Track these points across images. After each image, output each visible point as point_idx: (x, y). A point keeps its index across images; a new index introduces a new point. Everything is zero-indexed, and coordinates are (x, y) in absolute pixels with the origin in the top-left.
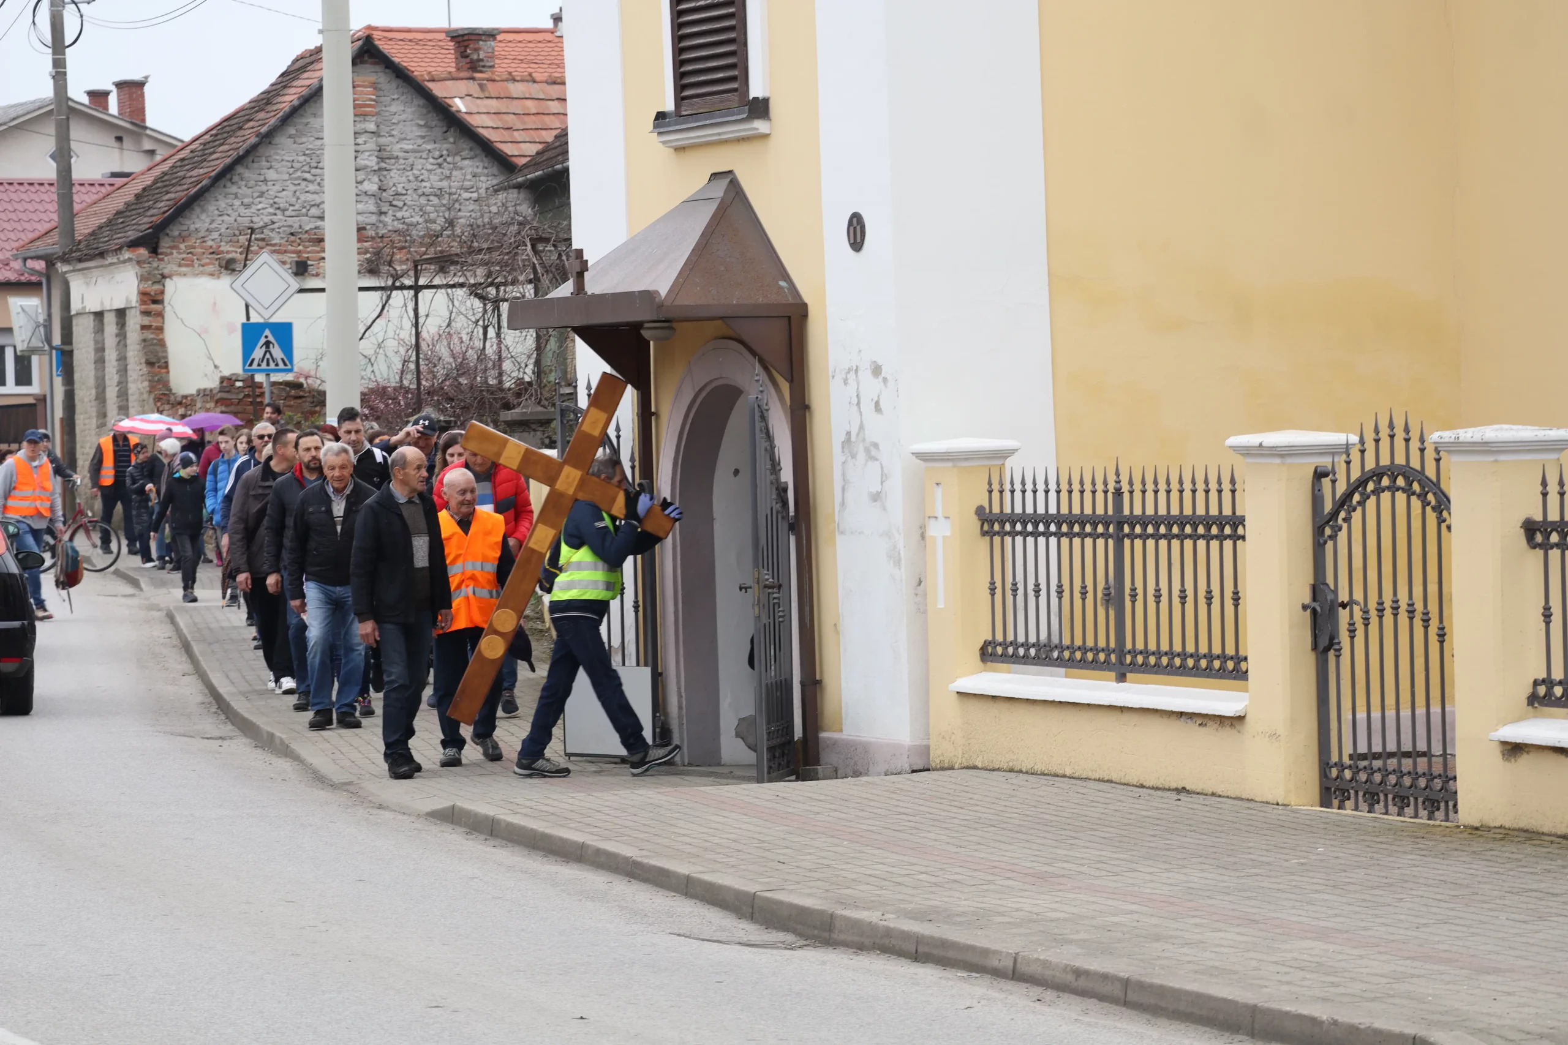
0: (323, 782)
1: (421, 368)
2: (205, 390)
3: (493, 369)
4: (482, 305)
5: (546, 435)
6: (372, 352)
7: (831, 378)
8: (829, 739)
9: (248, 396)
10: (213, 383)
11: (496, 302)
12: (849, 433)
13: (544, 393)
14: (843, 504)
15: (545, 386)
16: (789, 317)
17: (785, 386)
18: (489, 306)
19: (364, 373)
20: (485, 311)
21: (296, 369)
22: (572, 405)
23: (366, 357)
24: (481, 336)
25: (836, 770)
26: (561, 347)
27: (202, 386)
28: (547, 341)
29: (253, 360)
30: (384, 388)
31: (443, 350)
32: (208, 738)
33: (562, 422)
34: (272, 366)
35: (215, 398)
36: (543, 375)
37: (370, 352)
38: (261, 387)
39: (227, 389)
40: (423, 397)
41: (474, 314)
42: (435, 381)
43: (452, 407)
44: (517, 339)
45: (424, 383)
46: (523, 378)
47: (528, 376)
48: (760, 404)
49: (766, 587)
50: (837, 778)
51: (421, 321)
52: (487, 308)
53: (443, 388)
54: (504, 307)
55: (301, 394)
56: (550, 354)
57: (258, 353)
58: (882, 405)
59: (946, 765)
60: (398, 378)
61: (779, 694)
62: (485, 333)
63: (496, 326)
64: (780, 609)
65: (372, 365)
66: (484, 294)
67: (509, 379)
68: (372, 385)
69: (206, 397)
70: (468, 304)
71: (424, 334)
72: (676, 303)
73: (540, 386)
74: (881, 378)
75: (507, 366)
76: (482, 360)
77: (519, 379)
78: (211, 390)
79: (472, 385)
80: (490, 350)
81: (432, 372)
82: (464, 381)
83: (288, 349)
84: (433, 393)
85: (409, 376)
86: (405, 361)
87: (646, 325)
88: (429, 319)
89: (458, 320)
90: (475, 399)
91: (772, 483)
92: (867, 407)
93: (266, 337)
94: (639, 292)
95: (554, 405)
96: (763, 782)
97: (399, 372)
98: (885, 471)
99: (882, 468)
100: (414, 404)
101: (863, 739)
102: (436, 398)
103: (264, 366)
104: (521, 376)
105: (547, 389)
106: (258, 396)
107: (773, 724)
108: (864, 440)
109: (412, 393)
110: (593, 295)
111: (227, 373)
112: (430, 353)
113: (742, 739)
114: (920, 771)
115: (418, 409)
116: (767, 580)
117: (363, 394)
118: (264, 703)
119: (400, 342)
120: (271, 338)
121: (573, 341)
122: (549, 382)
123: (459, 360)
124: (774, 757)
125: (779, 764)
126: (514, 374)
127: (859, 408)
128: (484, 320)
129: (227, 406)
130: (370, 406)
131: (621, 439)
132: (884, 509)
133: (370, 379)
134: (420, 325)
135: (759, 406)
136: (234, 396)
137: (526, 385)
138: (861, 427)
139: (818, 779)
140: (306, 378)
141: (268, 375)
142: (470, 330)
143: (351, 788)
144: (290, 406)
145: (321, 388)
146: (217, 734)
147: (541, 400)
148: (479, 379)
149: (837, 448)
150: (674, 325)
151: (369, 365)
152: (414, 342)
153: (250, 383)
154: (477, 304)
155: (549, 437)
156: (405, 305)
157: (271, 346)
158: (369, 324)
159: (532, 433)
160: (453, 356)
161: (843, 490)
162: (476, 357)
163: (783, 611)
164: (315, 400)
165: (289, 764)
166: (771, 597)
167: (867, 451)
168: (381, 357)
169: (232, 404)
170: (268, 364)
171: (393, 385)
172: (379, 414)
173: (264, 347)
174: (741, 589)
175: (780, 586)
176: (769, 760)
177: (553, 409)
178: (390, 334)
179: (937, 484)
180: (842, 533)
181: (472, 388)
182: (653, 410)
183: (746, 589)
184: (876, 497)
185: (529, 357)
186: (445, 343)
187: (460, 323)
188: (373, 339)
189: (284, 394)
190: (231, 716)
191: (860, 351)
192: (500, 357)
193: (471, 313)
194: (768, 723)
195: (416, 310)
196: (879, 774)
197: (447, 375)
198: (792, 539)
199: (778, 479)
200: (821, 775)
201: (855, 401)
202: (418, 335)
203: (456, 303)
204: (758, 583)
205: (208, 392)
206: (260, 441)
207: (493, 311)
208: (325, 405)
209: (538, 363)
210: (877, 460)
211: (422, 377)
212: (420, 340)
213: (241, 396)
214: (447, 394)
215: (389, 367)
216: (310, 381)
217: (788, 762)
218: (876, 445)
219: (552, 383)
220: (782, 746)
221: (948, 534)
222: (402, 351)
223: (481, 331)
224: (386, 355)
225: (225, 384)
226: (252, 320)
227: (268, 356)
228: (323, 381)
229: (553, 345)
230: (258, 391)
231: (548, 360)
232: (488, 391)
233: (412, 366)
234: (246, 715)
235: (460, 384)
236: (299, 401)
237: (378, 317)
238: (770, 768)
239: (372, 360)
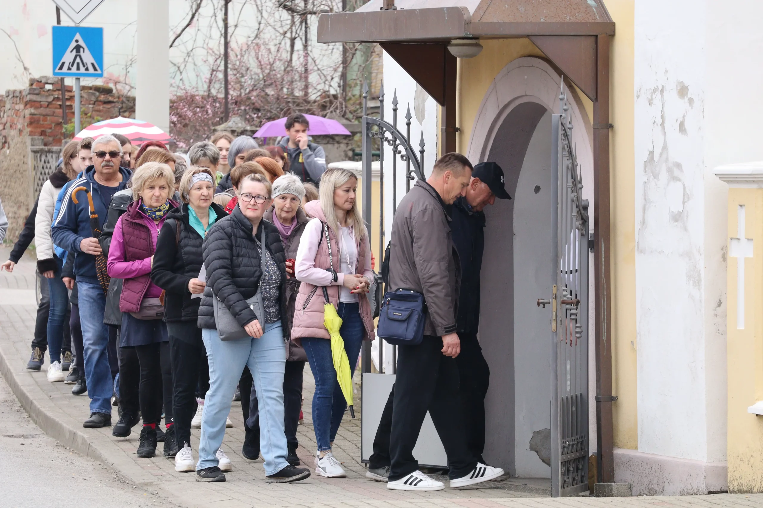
0: (123, 482)
1: (229, 78)
2: (14, 91)
3: (300, 80)
4: (290, 17)
5: (350, 147)
6: (181, 60)
7: (635, 98)
8: (623, 455)
9: (58, 99)
10: (23, 85)
11: (304, 15)
12: (651, 153)
13: (349, 106)
14: (643, 222)
15: (350, 99)
16: (596, 36)
17: (589, 105)
18: (297, 19)
19: (172, 81)
20: (293, 23)
21: (105, 74)
22: (377, 118)
23: (175, 65)
24: (289, 48)
25: (631, 488)
26: (367, 61)
27: (12, 88)
28: (354, 54)
29: (63, 64)
30: (193, 97)
31: (251, 61)
32: (9, 436)
33: (368, 135)
34: (82, 70)
35: (25, 100)
36: (348, 89)
37: (179, 60)
38: (70, 91)
39: (37, 92)
40: (230, 106)
41: (282, 26)
42: (242, 91)
43: (258, 117)
44: (323, 52)
45: (231, 92)
46: (328, 91)
47: (334, 89)
48: (564, 122)
49: (563, 302)
50: (631, 495)
51: (230, 31)
52: (295, 20)
53: (249, 99)
54: (313, 21)
55: (111, 99)
56: (356, 68)
57: (68, 57)
58: (687, 125)
59: (744, 488)
60: (206, 86)
61: (574, 409)
62: (292, 45)
63: (304, 39)
64: (578, 325)
65: (181, 73)
66: (293, 7)
67: (315, 91)
68: (180, 93)
69: (15, 99)
70: (277, 15)
71: (233, 44)
72: (484, 20)
73: (345, 99)
74: (686, 99)
75: (313, 78)
76: (288, 72)
77: (325, 92)
78: (21, 92)
79: (279, 95)
80: (297, 62)
81: (240, 82)
82: (270, 92)
83: (98, 53)
84: (240, 103)
85: (217, 86)
86: (213, 71)
87: (454, 42)
88: (238, 29)
89: (266, 31)
90: (282, 110)
91: (573, 201)
92: (672, 126)
93: (77, 41)
94: (448, 8)
95: (358, 118)
96: (557, 496)
97: (208, 81)
98: (688, 191)
99: (684, 188)
100: (222, 113)
101: (659, 458)
102: (243, 108)
103: (74, 69)
104: (327, 88)
105: (351, 102)
106: (68, 99)
107: (568, 439)
108: (667, 160)
109: (220, 103)
110: (402, 11)
111: (37, 75)
112: (238, 63)
113: (537, 452)
114: (717, 492)
115: (225, 118)
116: (565, 296)
117: (172, 102)
118: (66, 402)
119: (210, 51)
120: (81, 43)
121: (380, 56)
122: (354, 96)
123: (267, 71)
124: (568, 471)
125: (574, 479)
126: (319, 87)
127: (664, 128)
128: (292, 32)
129: (36, 108)
130: (178, 114)
131: (425, 154)
132: (686, 229)
133: (178, 87)
134: (229, 35)
135: (562, 124)
136: (43, 99)
137: (332, 98)
138: (665, 148)
139: (611, 495)
140: (116, 83)
141: (78, 79)
142: (278, 42)
143: (152, 489)
144: (99, 111)
145: (130, 94)
146: (19, 431)
147: (345, 113)
148: (285, 90)
149: (639, 168)
150: (481, 42)
151: (178, 73)
152: (222, 51)
153: (61, 87)
154: (285, 15)
155: (353, 150)
156: (215, 15)
157: (82, 50)
158: (179, 32)
159: (336, 145)
160: (261, 66)
161: (644, 209)
162: (283, 68)
163: (580, 327)
164: (124, 105)
165: (91, 463)
166: (569, 312)
167: (670, 171)
168: (190, 66)
169: (41, 106)
170: (78, 69)
171: (201, 93)
172: (187, 122)
173: (75, 51)
174: (539, 304)
175: (578, 303)
176: (563, 474)
177: (356, 122)
178: (200, 42)
179: (741, 206)
180: (641, 252)
181: (278, 99)
182: (457, 126)
183: (544, 304)
184: (677, 217)
185: (335, 70)
186: (253, 53)
187: (268, 34)
188: (182, 47)
189: (93, 98)
190: (33, 415)
191: (667, 71)
192: (306, 70)
193: (279, 24)
194: (563, 437)
195: (225, 20)
196: (674, 494)
197: (255, 86)
198: (592, 256)
199: (578, 198)
200: (615, 492)
201: (659, 120)
202: (227, 44)
203: (265, 14)
204: (556, 298)
205: (17, 94)
206: (100, 160)
207: (301, 23)
208: (134, 111)
209: (343, 76)
210: (679, 180)
211: (230, 86)
212: (229, 50)
213: (50, 99)
214: (254, 104)
215: (197, 76)
216: (119, 86)
217: (582, 477)
218: (678, 166)
219: (357, 96)
220: (577, 460)
221: (750, 255)
222: (211, 60)
223: (289, 43)
224: (195, 65)
225: (34, 86)
226: (63, 24)
227: (78, 60)
228: (132, 88)
229: (358, 59)
230: (67, 95)
231: (353, 74)
232: (294, 102)
233: (221, 76)
234: (49, 414)
235: (267, 95)
236: (108, 106)
237: (188, 25)
238: (564, 482)
239: (181, 69)
